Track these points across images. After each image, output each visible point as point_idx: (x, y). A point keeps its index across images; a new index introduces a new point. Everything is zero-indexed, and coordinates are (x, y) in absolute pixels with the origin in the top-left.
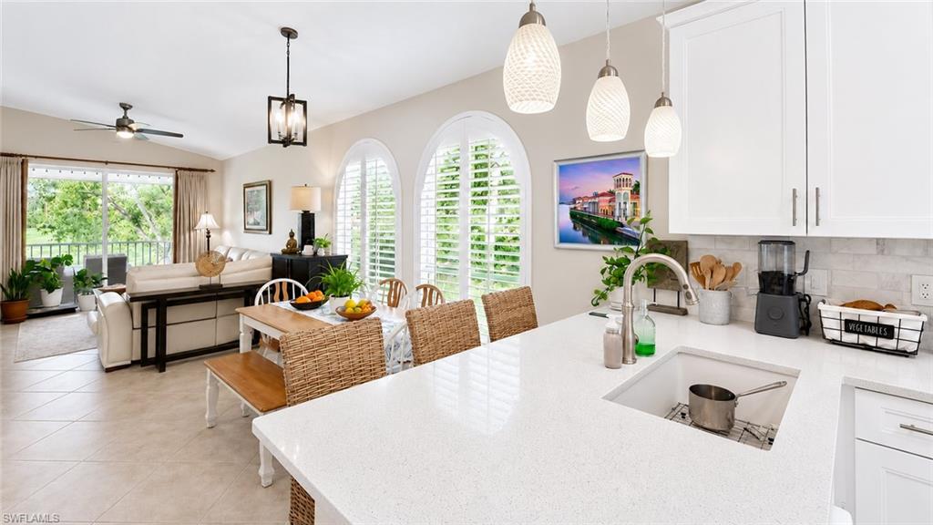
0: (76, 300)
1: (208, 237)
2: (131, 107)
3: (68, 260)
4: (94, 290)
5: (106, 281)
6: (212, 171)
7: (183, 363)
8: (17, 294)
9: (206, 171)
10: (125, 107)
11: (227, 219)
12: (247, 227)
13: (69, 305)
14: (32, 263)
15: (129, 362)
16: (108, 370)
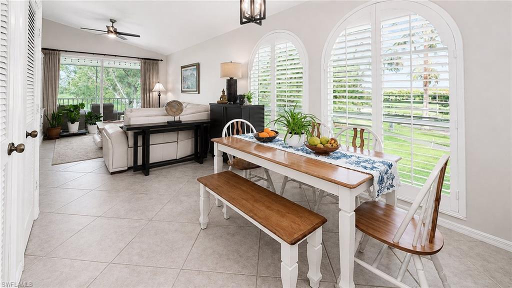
0: (86, 128)
1: (159, 96)
2: (116, 21)
3: (82, 105)
4: (96, 122)
5: (102, 118)
6: (162, 60)
7: (162, 169)
8: (56, 124)
9: (158, 60)
10: (113, 21)
11: (170, 86)
12: (183, 90)
13: (83, 131)
14: (62, 107)
15: (126, 168)
16: (112, 173)
